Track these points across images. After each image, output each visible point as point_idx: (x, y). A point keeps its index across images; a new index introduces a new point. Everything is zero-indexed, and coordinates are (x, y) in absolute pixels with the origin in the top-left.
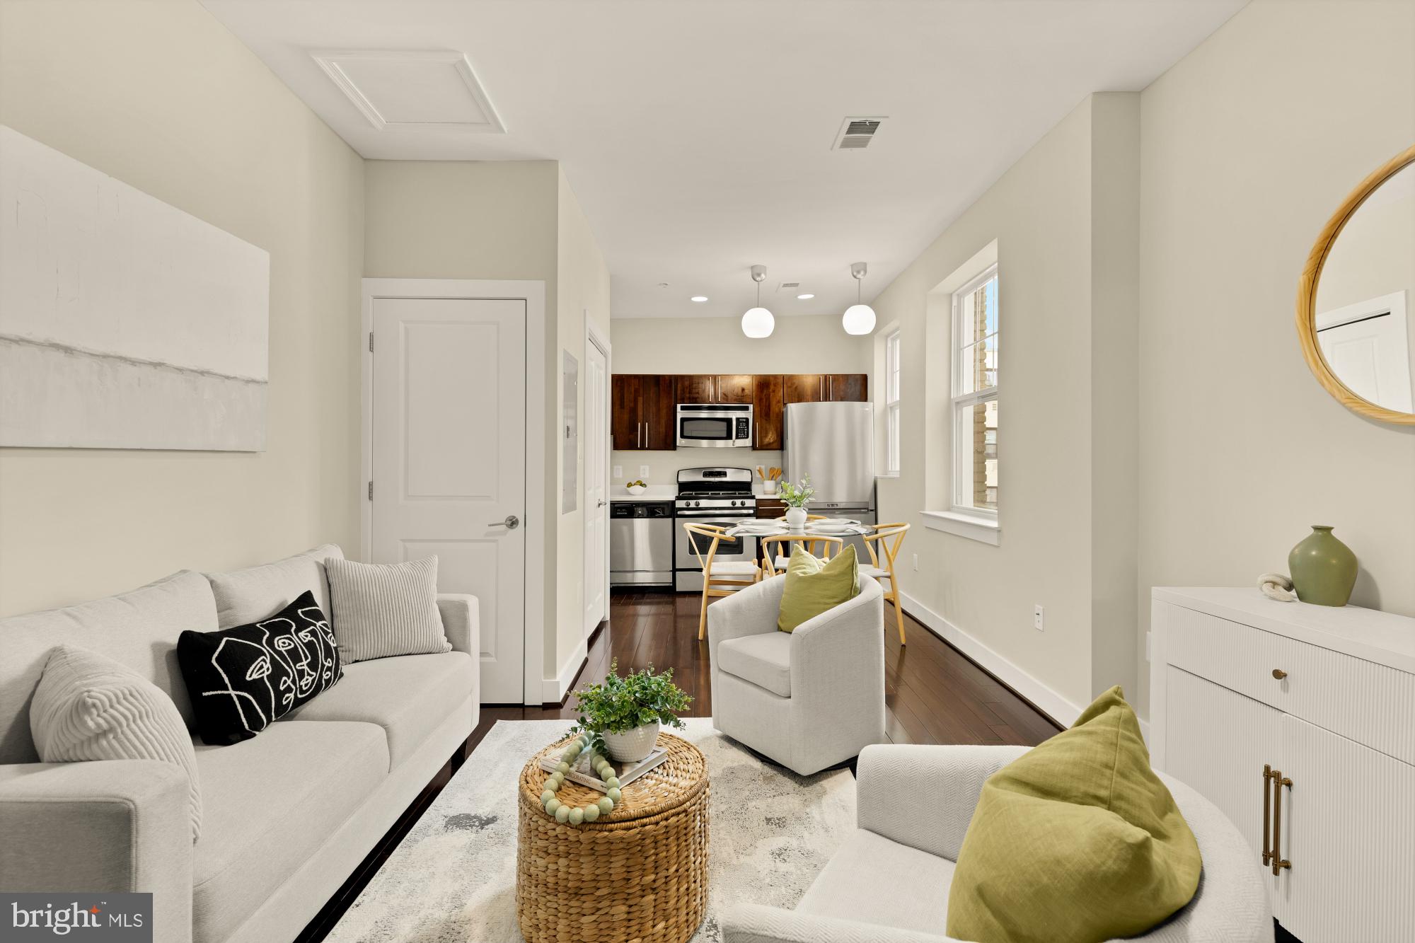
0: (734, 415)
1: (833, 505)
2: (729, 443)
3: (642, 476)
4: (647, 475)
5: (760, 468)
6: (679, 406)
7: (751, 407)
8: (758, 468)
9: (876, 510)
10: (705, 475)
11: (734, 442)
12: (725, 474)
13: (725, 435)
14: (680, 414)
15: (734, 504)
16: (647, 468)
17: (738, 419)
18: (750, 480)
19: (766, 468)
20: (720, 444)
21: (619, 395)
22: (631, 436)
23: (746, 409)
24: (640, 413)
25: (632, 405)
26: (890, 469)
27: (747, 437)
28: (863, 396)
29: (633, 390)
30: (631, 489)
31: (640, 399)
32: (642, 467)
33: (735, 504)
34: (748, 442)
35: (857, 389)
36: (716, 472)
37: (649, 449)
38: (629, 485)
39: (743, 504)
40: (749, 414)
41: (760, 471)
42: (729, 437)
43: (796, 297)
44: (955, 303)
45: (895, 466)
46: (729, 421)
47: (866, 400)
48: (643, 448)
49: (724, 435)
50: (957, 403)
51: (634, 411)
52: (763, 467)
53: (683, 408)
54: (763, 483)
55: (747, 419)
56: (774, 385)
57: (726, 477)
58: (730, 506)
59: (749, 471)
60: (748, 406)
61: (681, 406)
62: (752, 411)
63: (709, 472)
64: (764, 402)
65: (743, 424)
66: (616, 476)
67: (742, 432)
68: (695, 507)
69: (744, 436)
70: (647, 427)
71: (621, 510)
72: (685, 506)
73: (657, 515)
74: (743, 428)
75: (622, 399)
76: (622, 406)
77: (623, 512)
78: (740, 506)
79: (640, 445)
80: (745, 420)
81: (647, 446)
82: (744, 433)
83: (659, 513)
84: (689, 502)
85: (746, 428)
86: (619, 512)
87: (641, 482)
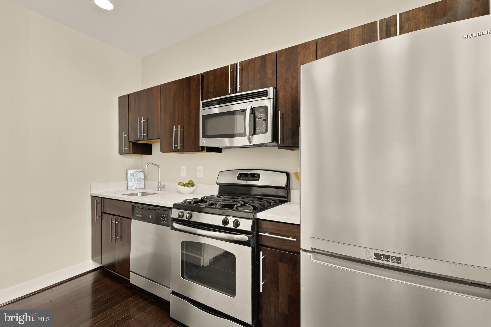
0: (248, 105)
1: (388, 257)
2: (246, 141)
3: (198, 176)
7: (271, 91)
10: (240, 177)
11: (250, 138)
12: (258, 177)
14: (203, 112)
18: (286, 186)
22: (171, 139)
23: (264, 95)
24: (177, 116)
25: (172, 109)
27: (266, 131)
31: (177, 103)
32: (198, 168)
33: (227, 224)
34: (266, 138)
36: (251, 174)
39: (236, 224)
40: (268, 102)
42: (245, 133)
46: (245, 113)
48: (177, 150)
49: (242, 131)
51: (173, 115)
53: (204, 105)
55: (266, 108)
56: (304, 57)
57: (258, 180)
58: (221, 224)
59: (285, 175)
60: (267, 90)
61: (202, 103)
62: (272, 97)
63: (244, 174)
64: (291, 83)
65: (261, 116)
66: (182, 175)
67: (260, 125)
68: (187, 219)
69: (262, 130)
70: (179, 129)
71: (139, 212)
72: (178, 218)
73: (162, 222)
74: (260, 120)
75: (166, 105)
76: (166, 112)
77: (140, 214)
78: (233, 227)
79: (175, 147)
80: (263, 109)
81: (179, 148)
82: (262, 127)
83: (164, 221)
84: (183, 213)
85: (264, 120)
86: (137, 213)
87: (191, 182)
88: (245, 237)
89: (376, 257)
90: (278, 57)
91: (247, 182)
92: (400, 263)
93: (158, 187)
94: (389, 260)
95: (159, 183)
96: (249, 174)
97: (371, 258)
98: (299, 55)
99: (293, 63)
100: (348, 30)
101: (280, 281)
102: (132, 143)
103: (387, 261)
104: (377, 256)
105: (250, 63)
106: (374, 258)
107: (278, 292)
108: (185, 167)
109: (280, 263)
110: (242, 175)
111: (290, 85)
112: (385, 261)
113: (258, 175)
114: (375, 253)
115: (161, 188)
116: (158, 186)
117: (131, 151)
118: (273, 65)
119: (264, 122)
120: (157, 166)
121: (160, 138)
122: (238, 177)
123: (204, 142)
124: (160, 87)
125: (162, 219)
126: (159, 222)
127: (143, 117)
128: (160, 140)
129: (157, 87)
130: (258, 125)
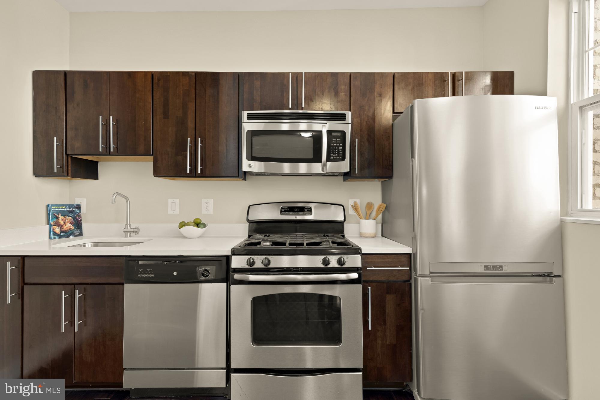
0: (323, 127)
1: (494, 267)
2: (317, 168)
3: (204, 212)
4: (211, 211)
5: (355, 203)
6: (245, 113)
7: (349, 115)
8: (351, 202)
10: (284, 211)
11: (324, 165)
12: (309, 210)
13: (311, 156)
14: (248, 126)
15: (326, 262)
16: (211, 201)
17: (329, 132)
18: (342, 219)
20: (303, 168)
21: (162, 99)
22: (180, 158)
23: (342, 117)
24: (191, 125)
25: (180, 113)
26: (579, 207)
27: (343, 159)
29: (181, 93)
30: (185, 229)
31: (191, 106)
32: (204, 201)
33: (329, 264)
34: (344, 166)
36: (299, 207)
37: (203, 175)
38: (183, 225)
39: (340, 262)
40: (346, 127)
42: (317, 158)
46: (316, 135)
48: (193, 174)
51: (182, 122)
52: (358, 201)
53: (251, 117)
54: (359, 223)
55: (343, 133)
56: (381, 86)
57: (310, 214)
58: (320, 265)
59: (343, 208)
60: (345, 114)
61: (248, 114)
62: (350, 122)
63: (289, 207)
64: (367, 110)
65: (337, 141)
66: (170, 212)
67: (335, 151)
68: (264, 267)
69: (338, 158)
70: (200, 145)
71: (145, 269)
72: (247, 267)
73: (203, 278)
74: (336, 146)
75: (166, 104)
76: (166, 115)
77: (148, 273)
78: (337, 266)
79: (190, 170)
80: (339, 134)
81: (199, 172)
82: (338, 154)
83: (207, 276)
84: (253, 259)
85: (341, 146)
86: (141, 273)
87: (199, 221)
88: (355, 276)
89: (486, 269)
90: (352, 79)
91: (296, 217)
92: (502, 270)
93: (127, 232)
94: (495, 269)
95: (129, 225)
96: (296, 208)
97: (482, 270)
98: (376, 84)
99: (369, 90)
100: (423, 73)
101: (387, 313)
102: (71, 157)
103: (494, 270)
104: (487, 267)
105: (317, 77)
106: (485, 270)
107: (385, 325)
108: (177, 201)
109: (387, 295)
110: (287, 208)
111: (365, 112)
112: (493, 270)
113: (309, 208)
114: (485, 266)
115: (130, 232)
116: (126, 230)
117: (70, 172)
118: (346, 87)
119: (341, 148)
120: (126, 198)
121: (152, 155)
122: (281, 212)
123: (250, 166)
124: (152, 75)
125: (203, 274)
126: (197, 279)
127: (111, 117)
128: (152, 157)
129: (146, 73)
130: (333, 151)
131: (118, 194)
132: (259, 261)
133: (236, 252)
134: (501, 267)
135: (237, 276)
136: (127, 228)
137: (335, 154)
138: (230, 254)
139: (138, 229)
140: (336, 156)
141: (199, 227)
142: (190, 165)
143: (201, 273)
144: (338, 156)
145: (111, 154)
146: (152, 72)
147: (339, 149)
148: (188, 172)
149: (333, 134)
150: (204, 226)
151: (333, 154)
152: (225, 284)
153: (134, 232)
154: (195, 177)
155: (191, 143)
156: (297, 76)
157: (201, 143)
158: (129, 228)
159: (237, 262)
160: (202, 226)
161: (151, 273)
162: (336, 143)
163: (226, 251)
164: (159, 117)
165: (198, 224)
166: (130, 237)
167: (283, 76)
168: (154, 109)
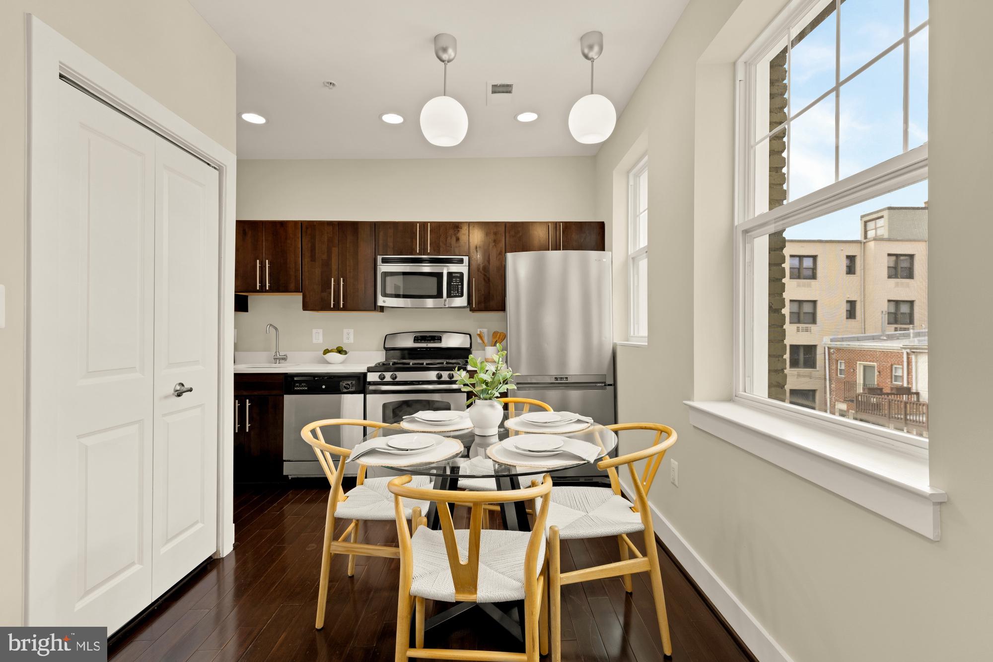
0: (444, 269)
1: (561, 378)
2: (439, 302)
3: (345, 341)
4: (351, 340)
5: (480, 332)
6: (379, 258)
7: (466, 259)
8: (477, 332)
9: (614, 385)
10: (416, 340)
11: (445, 300)
12: (440, 339)
14: (383, 268)
15: (439, 376)
16: (351, 331)
17: (450, 274)
18: (468, 346)
19: (488, 332)
20: (430, 303)
21: (310, 245)
22: (324, 294)
23: (461, 261)
24: (334, 266)
25: (325, 257)
26: (632, 334)
27: (462, 295)
28: (600, 246)
29: (326, 240)
30: (329, 356)
31: (335, 251)
32: (345, 331)
33: (441, 377)
34: (461, 301)
35: (593, 237)
36: (430, 336)
37: (345, 309)
38: (326, 352)
39: (451, 376)
40: (463, 269)
41: (480, 336)
42: (439, 295)
43: (515, 117)
44: (740, 75)
45: (641, 331)
46: (439, 276)
47: (603, 249)
48: (337, 308)
49: (435, 293)
50: (746, 232)
51: (327, 264)
52: (485, 331)
53: (385, 261)
55: (462, 274)
56: (495, 234)
57: (441, 342)
58: (435, 379)
59: (468, 336)
60: (463, 259)
61: (382, 258)
62: (467, 265)
63: (421, 336)
65: (456, 280)
66: (315, 341)
67: (455, 289)
68: (392, 380)
69: (457, 294)
70: (342, 283)
71: (300, 384)
72: (379, 380)
73: (345, 390)
74: (456, 285)
75: (313, 249)
76: (313, 258)
77: (302, 387)
78: (448, 379)
79: (334, 305)
80: (458, 275)
81: (342, 307)
82: (458, 291)
83: (349, 389)
84: (384, 375)
85: (460, 285)
86: (297, 386)
87: (341, 349)
90: (470, 228)
91: (427, 345)
93: (276, 359)
95: (277, 353)
96: (428, 337)
105: (441, 226)
106: (554, 380)
108: (321, 331)
110: (419, 337)
113: (439, 337)
115: (280, 359)
116: (275, 357)
119: (460, 286)
120: (276, 329)
121: (302, 292)
122: (414, 340)
123: (384, 302)
124: (301, 224)
125: (345, 387)
126: (340, 391)
127: (267, 261)
128: (302, 294)
129: (296, 222)
130: (453, 289)
131: (271, 325)
132: (388, 376)
133: (370, 370)
134: (567, 378)
135: (372, 388)
136: (277, 355)
137: (455, 291)
138: (366, 371)
139: (287, 356)
140: (456, 293)
141: (341, 354)
142: (334, 301)
143: (343, 387)
144: (458, 293)
145: (266, 291)
146: (301, 221)
147: (458, 288)
148: (332, 307)
149: (454, 275)
150: (346, 353)
151: (453, 291)
152: (363, 395)
153: (283, 359)
154: (338, 310)
155: (334, 281)
156: (424, 225)
157: (343, 282)
158: (278, 355)
159: (372, 377)
160: (344, 353)
161: (305, 386)
162: (456, 282)
163: (362, 369)
164: (307, 260)
165: (340, 351)
166: (279, 363)
167: (412, 225)
168: (303, 253)
